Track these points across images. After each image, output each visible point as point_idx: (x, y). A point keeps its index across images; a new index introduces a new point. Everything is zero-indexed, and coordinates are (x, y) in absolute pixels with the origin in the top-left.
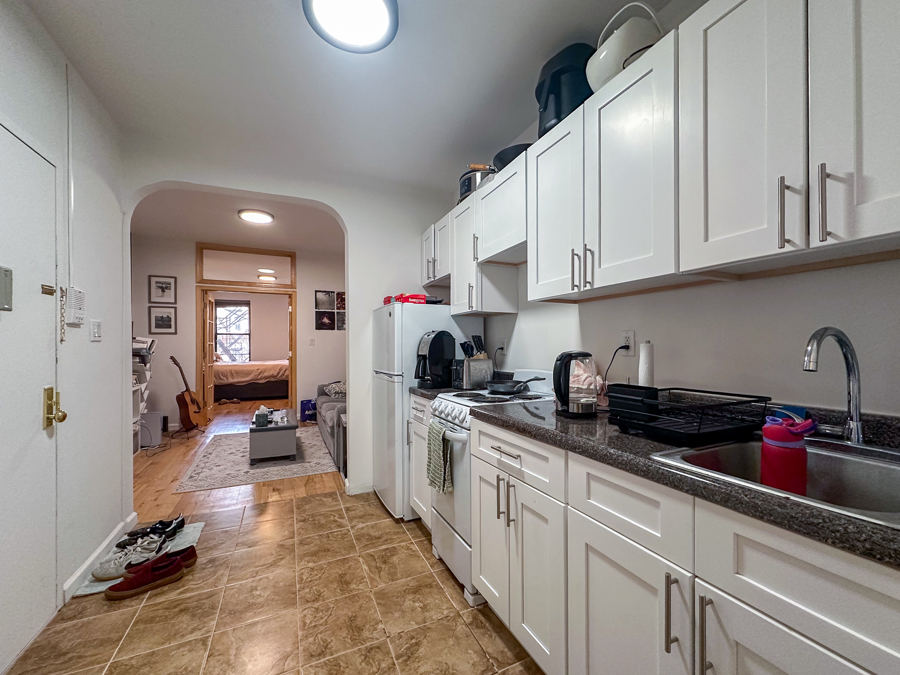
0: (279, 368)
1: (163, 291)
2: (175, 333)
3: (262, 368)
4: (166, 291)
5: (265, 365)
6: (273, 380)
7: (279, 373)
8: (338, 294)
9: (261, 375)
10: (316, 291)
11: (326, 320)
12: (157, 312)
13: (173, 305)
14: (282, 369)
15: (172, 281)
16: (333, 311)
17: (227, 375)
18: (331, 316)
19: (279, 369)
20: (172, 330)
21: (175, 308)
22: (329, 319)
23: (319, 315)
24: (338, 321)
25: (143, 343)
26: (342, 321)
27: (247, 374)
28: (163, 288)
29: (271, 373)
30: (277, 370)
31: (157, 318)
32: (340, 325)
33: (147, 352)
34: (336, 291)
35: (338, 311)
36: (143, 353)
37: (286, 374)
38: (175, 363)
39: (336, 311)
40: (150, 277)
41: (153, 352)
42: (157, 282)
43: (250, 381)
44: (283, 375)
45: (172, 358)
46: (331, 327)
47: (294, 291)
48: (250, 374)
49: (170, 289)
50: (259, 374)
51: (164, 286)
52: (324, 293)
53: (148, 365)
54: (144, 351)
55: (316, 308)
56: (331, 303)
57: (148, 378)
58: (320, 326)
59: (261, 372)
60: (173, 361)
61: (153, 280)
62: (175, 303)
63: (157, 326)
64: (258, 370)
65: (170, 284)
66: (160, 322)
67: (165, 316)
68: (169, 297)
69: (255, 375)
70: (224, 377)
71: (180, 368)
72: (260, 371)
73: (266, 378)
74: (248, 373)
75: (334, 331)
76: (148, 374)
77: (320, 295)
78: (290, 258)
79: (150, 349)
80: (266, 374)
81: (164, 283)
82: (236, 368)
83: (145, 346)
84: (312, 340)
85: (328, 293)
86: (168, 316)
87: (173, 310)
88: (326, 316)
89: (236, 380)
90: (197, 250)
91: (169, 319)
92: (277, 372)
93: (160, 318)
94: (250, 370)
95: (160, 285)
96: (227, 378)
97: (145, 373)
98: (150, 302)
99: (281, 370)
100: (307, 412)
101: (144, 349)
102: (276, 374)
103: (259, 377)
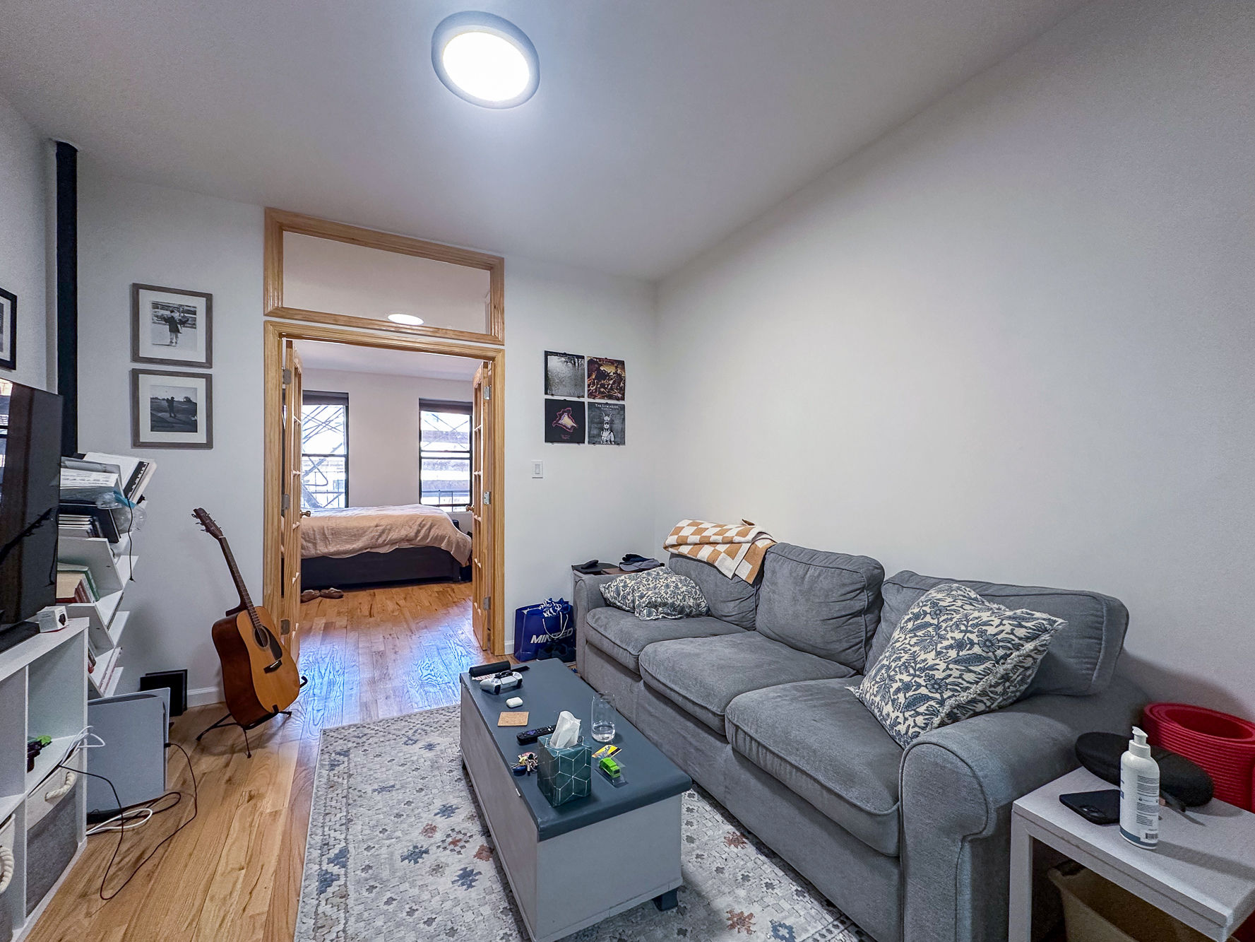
0: (418, 523)
1: (174, 330)
2: (209, 445)
3: (384, 523)
4: (182, 329)
5: (391, 516)
6: (406, 545)
7: (418, 532)
8: (591, 362)
9: (384, 537)
10: (547, 354)
11: (567, 421)
12: (155, 387)
13: (203, 369)
14: (424, 525)
15: (200, 303)
16: (581, 400)
17: (315, 539)
18: (576, 410)
19: (420, 525)
20: (200, 437)
21: (209, 378)
22: (573, 417)
23: (553, 410)
24: (591, 422)
25: (105, 470)
26: (597, 423)
27: (355, 535)
28: (175, 323)
29: (403, 533)
30: (416, 528)
31: (156, 405)
32: (595, 432)
33: (118, 500)
34: (588, 353)
35: (592, 400)
36: (104, 503)
37: (432, 534)
38: (208, 530)
39: (586, 400)
40: (136, 288)
41: (142, 498)
42: (156, 305)
43: (361, 549)
44: (426, 536)
45: (200, 514)
46: (576, 437)
47: (499, 351)
48: (361, 535)
49: (194, 326)
50: (380, 536)
51: (176, 315)
52: (563, 359)
53: (124, 540)
54: (109, 496)
55: (546, 393)
56: (578, 382)
57: (124, 579)
58: (554, 434)
59: (383, 532)
60: (203, 523)
61: (146, 298)
62: (209, 363)
63: (157, 425)
64: (377, 526)
65: (195, 313)
66: (166, 415)
67: (179, 398)
68: (190, 347)
69: (373, 537)
70: (309, 542)
71: (223, 542)
72: (382, 528)
73: (393, 543)
74: (357, 534)
75: (581, 445)
76: (123, 567)
77: (554, 362)
78: (488, 272)
79: (129, 489)
80: (394, 535)
81: (179, 308)
82: (332, 524)
83: (110, 481)
84: (537, 466)
85: (572, 358)
86: (188, 400)
87: (201, 384)
88: (568, 412)
89: (332, 549)
90: (266, 229)
91: (191, 407)
92: (415, 531)
93: (165, 404)
94: (363, 528)
95: (167, 313)
96: (315, 544)
97: (111, 566)
98: (136, 357)
99: (421, 526)
100: (534, 639)
101: (108, 489)
102: (412, 534)
103: (380, 541)
